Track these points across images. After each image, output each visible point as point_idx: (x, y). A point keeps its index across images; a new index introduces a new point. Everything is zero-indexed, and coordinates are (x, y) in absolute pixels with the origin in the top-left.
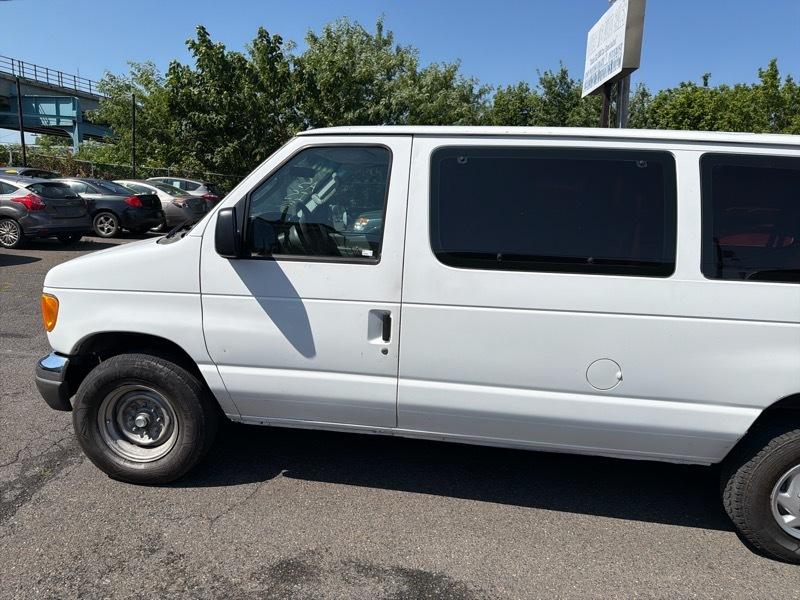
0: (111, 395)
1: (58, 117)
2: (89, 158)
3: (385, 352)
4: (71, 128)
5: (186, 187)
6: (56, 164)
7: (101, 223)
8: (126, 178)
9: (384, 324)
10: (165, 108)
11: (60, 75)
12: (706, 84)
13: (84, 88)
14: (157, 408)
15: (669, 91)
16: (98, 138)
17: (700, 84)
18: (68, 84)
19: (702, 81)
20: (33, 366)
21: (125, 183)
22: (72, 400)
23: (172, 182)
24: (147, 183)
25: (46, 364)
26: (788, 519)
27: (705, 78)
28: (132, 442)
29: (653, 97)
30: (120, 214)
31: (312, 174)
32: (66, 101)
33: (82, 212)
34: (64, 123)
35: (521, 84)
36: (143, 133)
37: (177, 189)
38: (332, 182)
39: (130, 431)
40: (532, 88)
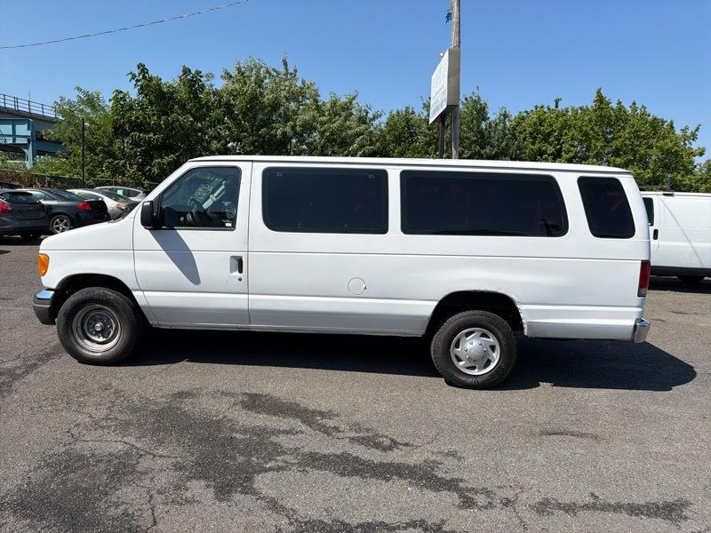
0: (81, 311)
1: (14, 136)
2: (44, 172)
3: (240, 280)
4: (26, 146)
5: (128, 194)
6: (17, 177)
7: (57, 223)
8: (76, 187)
9: (239, 264)
10: (110, 129)
11: (16, 100)
12: (557, 106)
13: (36, 110)
14: (108, 320)
15: (526, 112)
16: (53, 155)
17: (553, 106)
18: (23, 108)
19: (554, 104)
20: (32, 298)
21: (76, 191)
22: (56, 320)
23: (116, 190)
24: (96, 191)
25: (39, 296)
26: (461, 363)
27: (557, 102)
28: (93, 341)
29: (513, 117)
30: (73, 216)
31: (210, 182)
32: (21, 122)
33: (42, 214)
34: (19, 141)
35: (407, 108)
36: (92, 150)
37: (120, 196)
38: (223, 187)
39: (92, 334)
40: (417, 112)
